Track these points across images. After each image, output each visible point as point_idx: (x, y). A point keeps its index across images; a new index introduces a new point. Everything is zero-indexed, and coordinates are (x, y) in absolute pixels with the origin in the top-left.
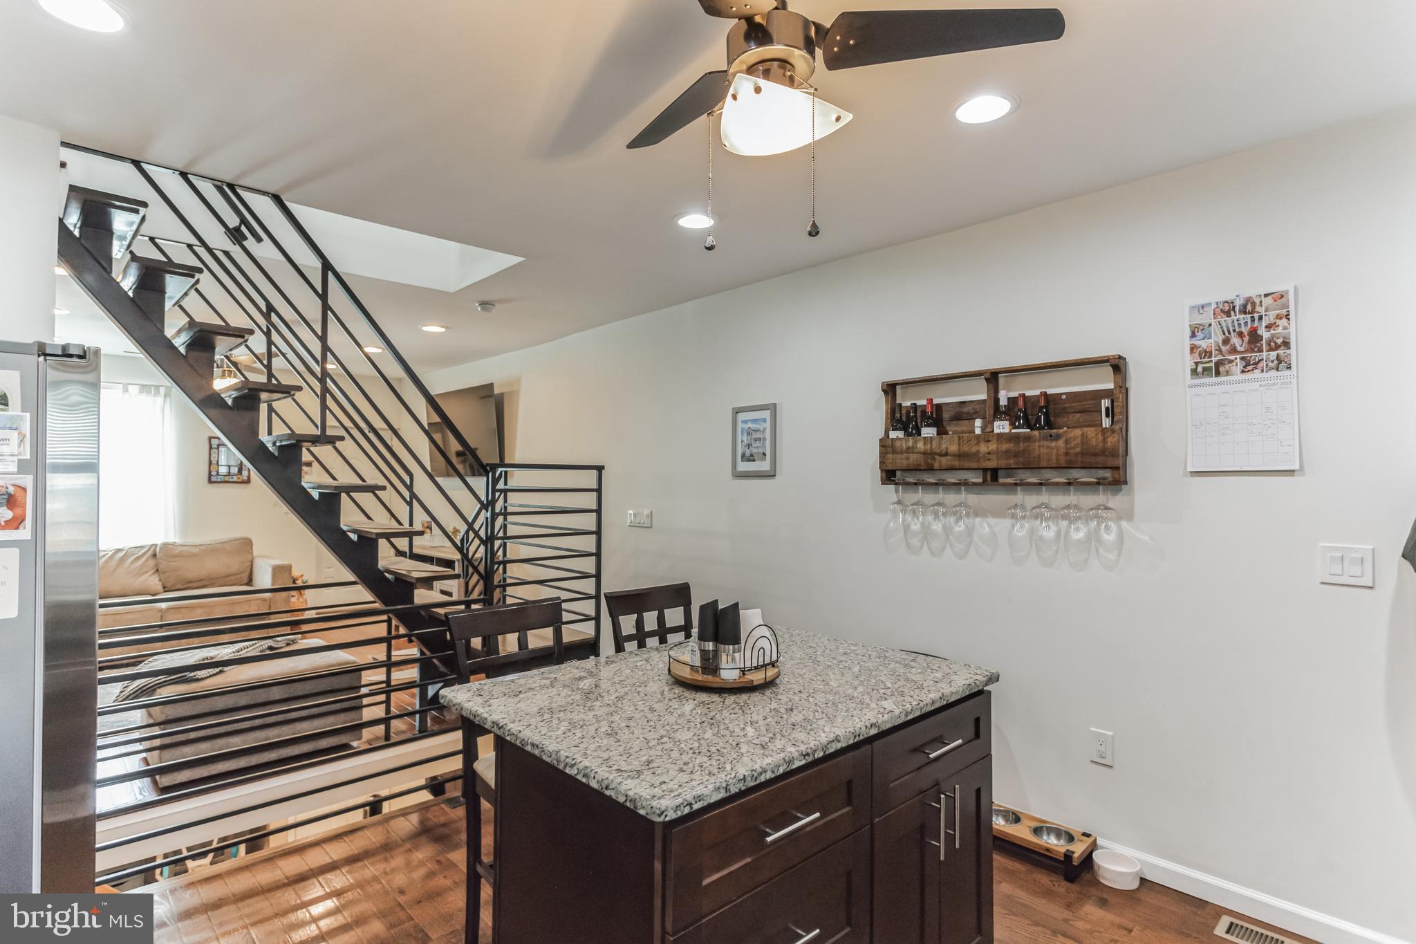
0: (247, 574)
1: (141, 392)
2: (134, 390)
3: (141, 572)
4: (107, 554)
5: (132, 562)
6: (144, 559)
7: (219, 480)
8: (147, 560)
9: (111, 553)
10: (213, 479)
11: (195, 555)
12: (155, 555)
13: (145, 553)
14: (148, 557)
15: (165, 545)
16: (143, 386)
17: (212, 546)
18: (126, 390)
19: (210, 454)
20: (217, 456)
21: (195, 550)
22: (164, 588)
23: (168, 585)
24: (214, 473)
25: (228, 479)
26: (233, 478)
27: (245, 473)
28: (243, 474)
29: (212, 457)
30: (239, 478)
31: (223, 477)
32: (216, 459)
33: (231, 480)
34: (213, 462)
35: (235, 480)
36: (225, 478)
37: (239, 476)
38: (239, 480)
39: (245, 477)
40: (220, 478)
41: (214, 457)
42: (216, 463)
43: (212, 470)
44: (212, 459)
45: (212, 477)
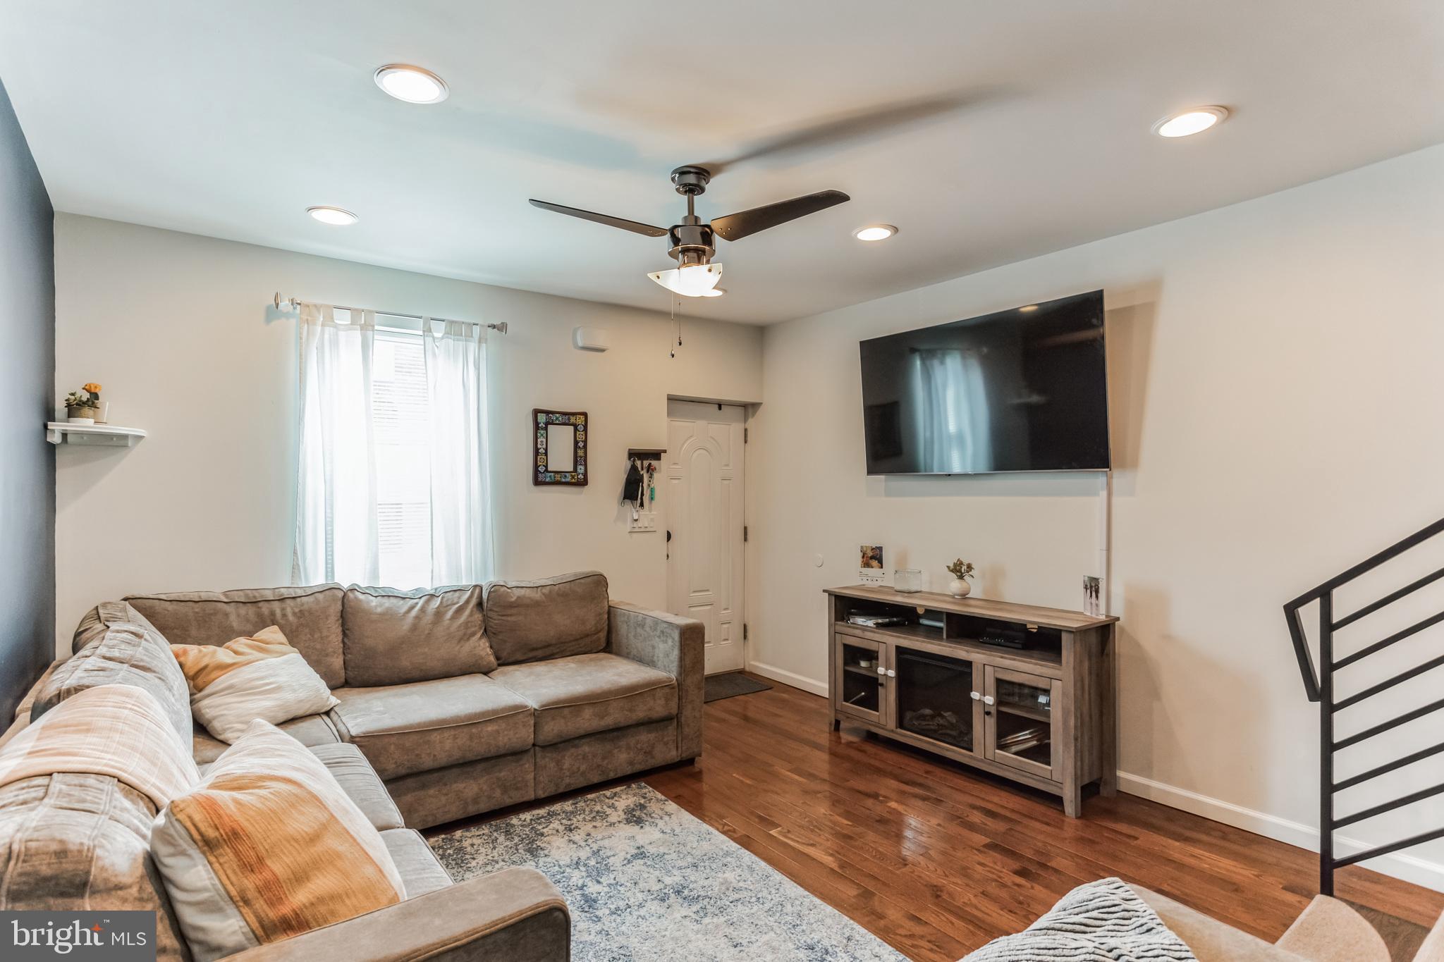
0: (603, 635)
1: (447, 333)
2: (439, 330)
3: (467, 637)
4: (417, 603)
5: (454, 618)
6: (467, 612)
7: (548, 480)
9: (421, 602)
10: (541, 477)
11: (536, 604)
12: (480, 604)
13: (468, 602)
14: (472, 611)
15: (495, 588)
16: (452, 322)
17: (557, 587)
18: (428, 331)
19: (536, 438)
20: (544, 440)
21: (537, 595)
22: (498, 658)
23: (504, 654)
24: (542, 469)
25: (559, 479)
26: (565, 476)
27: (581, 469)
28: (579, 470)
29: (539, 443)
30: (573, 477)
31: (553, 474)
32: (544, 446)
33: (563, 480)
34: (540, 451)
35: (568, 479)
36: (556, 475)
37: (573, 474)
38: (573, 480)
39: (581, 475)
40: (550, 476)
41: (542, 442)
42: (544, 451)
43: (539, 463)
44: (539, 446)
45: (540, 475)
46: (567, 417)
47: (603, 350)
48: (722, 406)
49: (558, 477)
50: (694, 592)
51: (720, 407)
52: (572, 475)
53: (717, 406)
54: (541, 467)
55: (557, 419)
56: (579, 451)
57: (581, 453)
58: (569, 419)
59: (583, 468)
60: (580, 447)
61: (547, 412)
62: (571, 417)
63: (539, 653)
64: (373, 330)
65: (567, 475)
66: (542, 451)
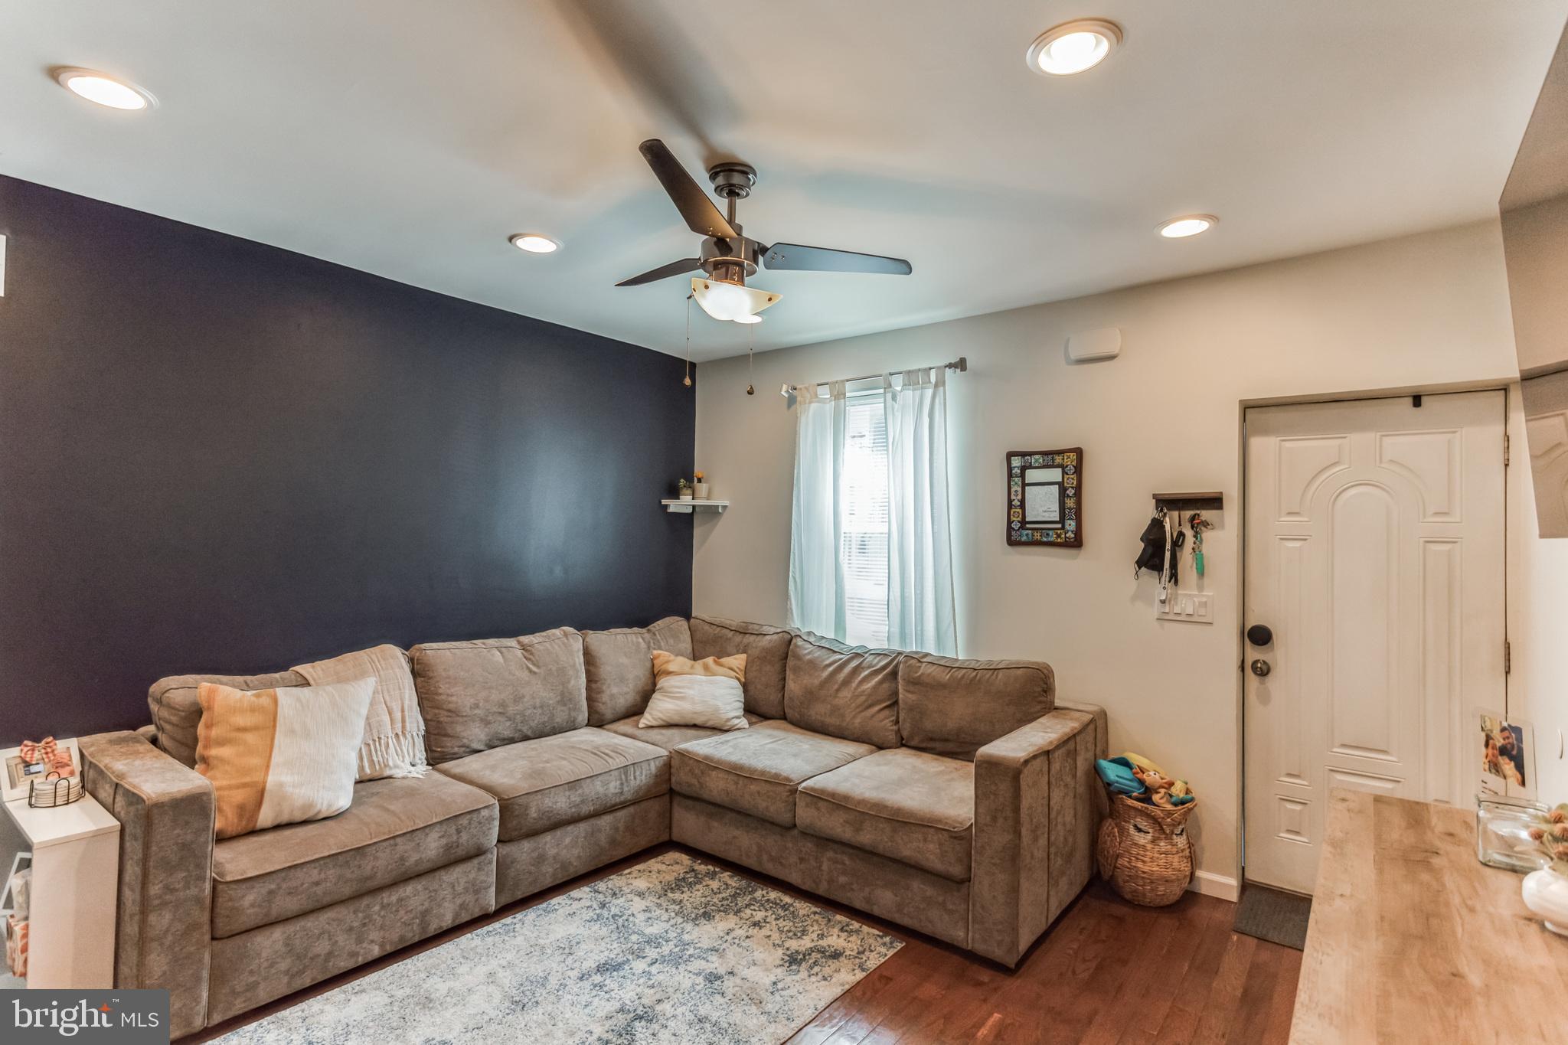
1: (906, 385)
2: (898, 385)
4: (841, 659)
6: (876, 679)
7: (1024, 539)
8: (881, 682)
9: (845, 658)
10: (1016, 536)
12: (895, 676)
13: (883, 668)
14: (883, 679)
15: (905, 659)
16: (909, 372)
18: (888, 388)
19: (1010, 488)
20: (1021, 488)
24: (1016, 525)
25: (1039, 538)
26: (1048, 534)
27: (1071, 525)
28: (1067, 527)
29: (1013, 493)
30: (1059, 536)
31: (1030, 531)
32: (1020, 497)
33: (1045, 539)
34: (1013, 503)
35: (1053, 538)
36: (1035, 534)
37: (1059, 532)
38: (1059, 540)
39: (1070, 533)
40: (1027, 535)
41: (1016, 491)
42: (1019, 503)
43: (1013, 518)
44: (1013, 497)
45: (1013, 533)
46: (1050, 457)
47: (1111, 358)
48: (1424, 400)
49: (1037, 536)
50: (1344, 746)
51: (1417, 401)
52: (1057, 534)
53: (1410, 400)
54: (1014, 523)
55: (1036, 461)
56: (1067, 501)
57: (1070, 503)
58: (1053, 459)
59: (1073, 523)
60: (1068, 496)
61: (1023, 454)
62: (1056, 457)
63: (938, 745)
64: (845, 398)
65: (1051, 533)
66: (1016, 503)
